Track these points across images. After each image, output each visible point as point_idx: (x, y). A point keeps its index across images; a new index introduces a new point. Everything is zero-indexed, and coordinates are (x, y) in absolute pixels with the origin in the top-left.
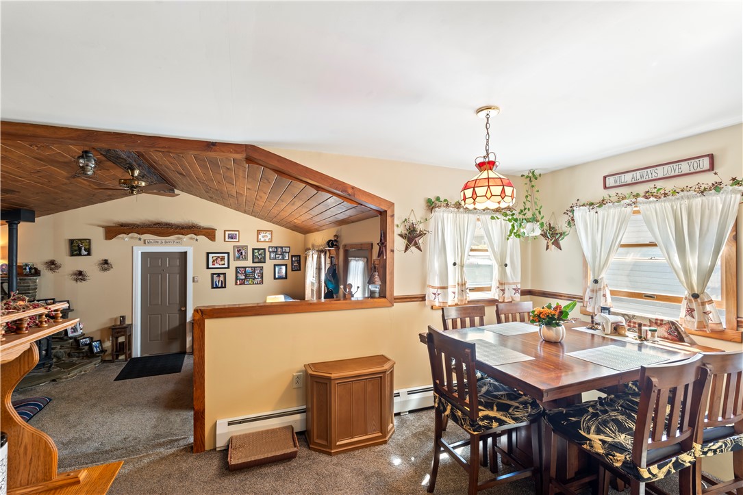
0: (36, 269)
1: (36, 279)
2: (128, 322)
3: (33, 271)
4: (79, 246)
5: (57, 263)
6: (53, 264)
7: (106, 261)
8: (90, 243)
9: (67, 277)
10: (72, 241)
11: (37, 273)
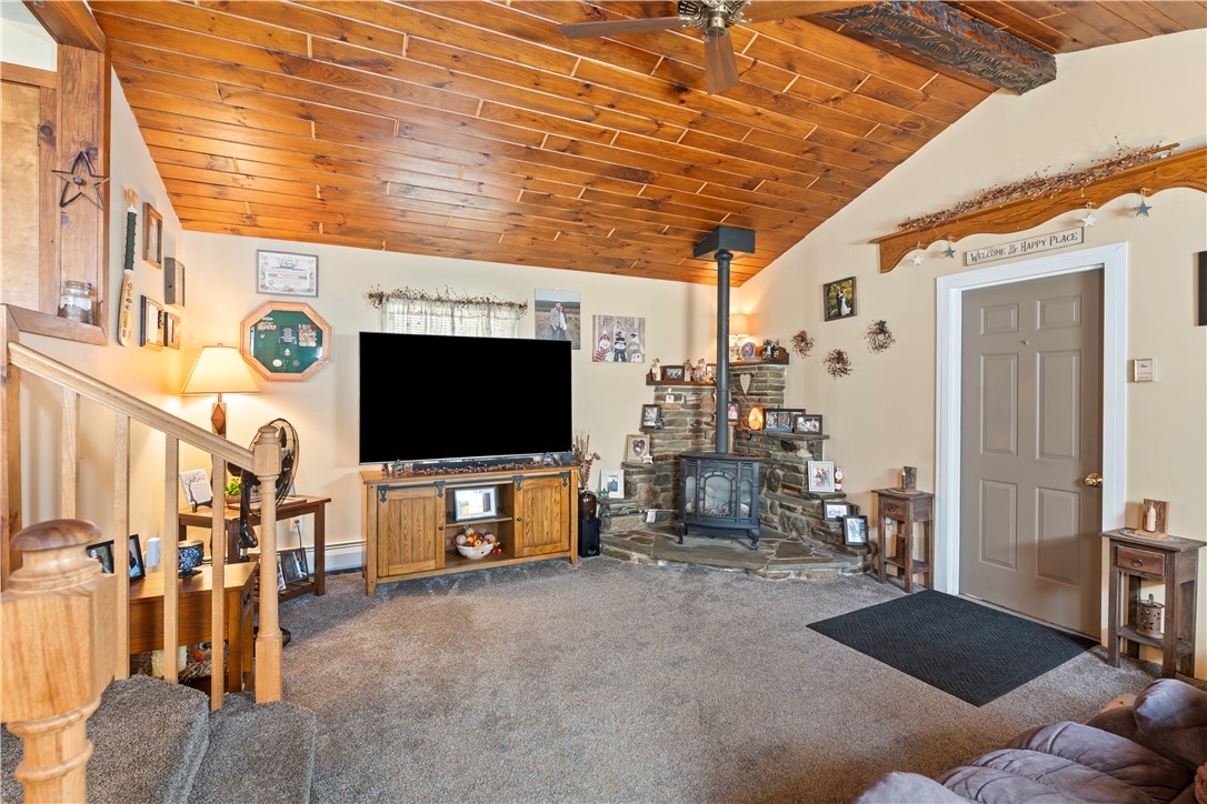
0: (783, 350)
1: (782, 370)
2: (922, 486)
3: (777, 353)
4: (838, 295)
5: (809, 337)
6: (802, 340)
7: (882, 324)
8: (854, 286)
9: (821, 364)
10: (828, 288)
11: (783, 358)
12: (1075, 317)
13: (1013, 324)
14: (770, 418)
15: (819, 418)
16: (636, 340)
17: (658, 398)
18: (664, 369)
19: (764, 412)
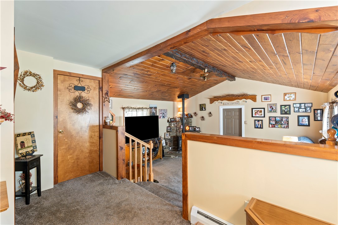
0: (191, 115)
1: (192, 119)
3: (191, 116)
4: (202, 106)
5: (197, 113)
6: (195, 114)
7: (210, 112)
8: (205, 105)
9: (199, 118)
10: (200, 105)
11: (192, 117)
12: (238, 114)
13: (230, 114)
14: (190, 128)
15: (199, 128)
16: (166, 114)
17: (169, 125)
18: (170, 119)
19: (189, 127)
